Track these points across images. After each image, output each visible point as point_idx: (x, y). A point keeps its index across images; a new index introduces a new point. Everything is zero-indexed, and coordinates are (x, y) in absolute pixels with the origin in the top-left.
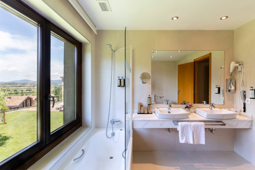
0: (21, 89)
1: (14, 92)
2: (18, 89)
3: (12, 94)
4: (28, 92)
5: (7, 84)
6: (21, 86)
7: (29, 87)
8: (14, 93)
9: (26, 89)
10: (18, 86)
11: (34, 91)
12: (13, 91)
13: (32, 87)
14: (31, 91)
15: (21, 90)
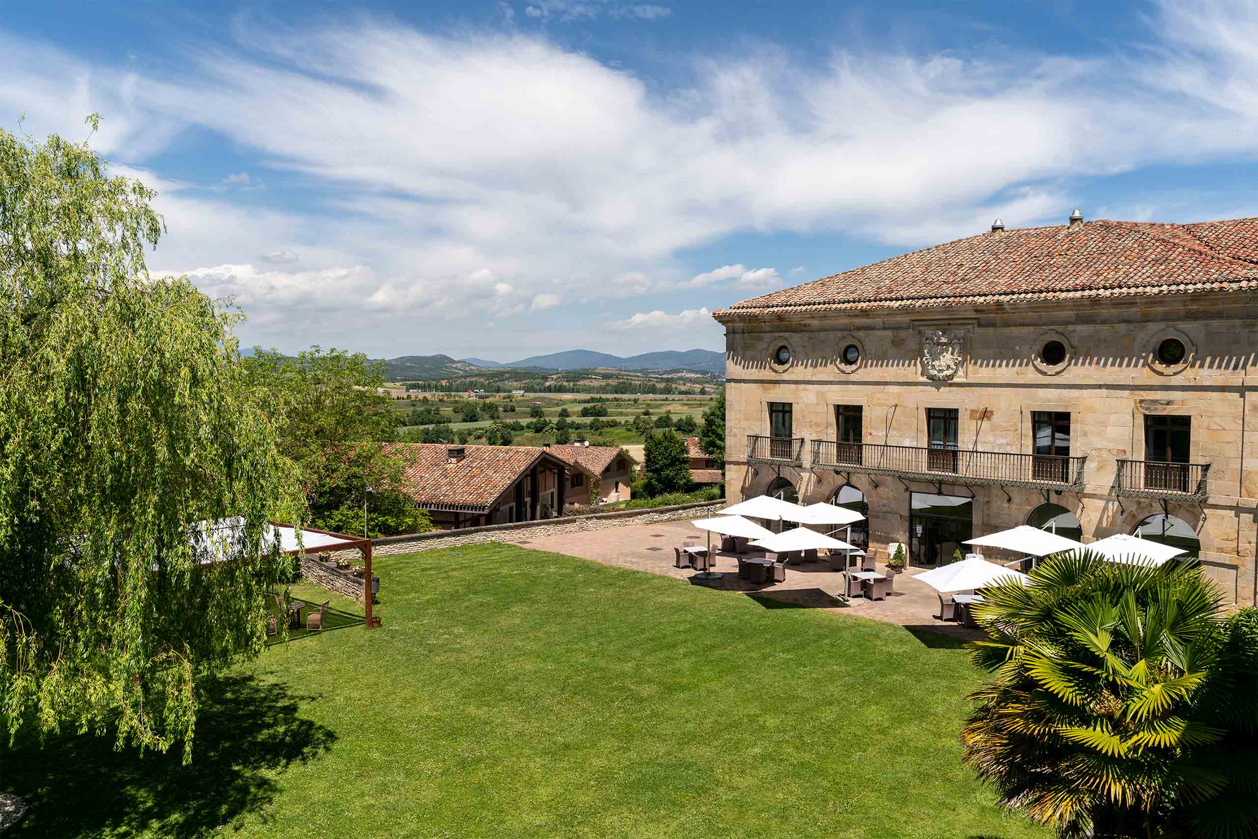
0: (564, 402)
1: (529, 420)
2: (551, 403)
3: (522, 428)
4: (588, 420)
5: (506, 375)
6: (560, 389)
7: (594, 396)
8: (528, 427)
9: (580, 408)
10: (549, 390)
11: (618, 419)
12: (524, 415)
13: (610, 396)
14: (601, 418)
15: (559, 409)
